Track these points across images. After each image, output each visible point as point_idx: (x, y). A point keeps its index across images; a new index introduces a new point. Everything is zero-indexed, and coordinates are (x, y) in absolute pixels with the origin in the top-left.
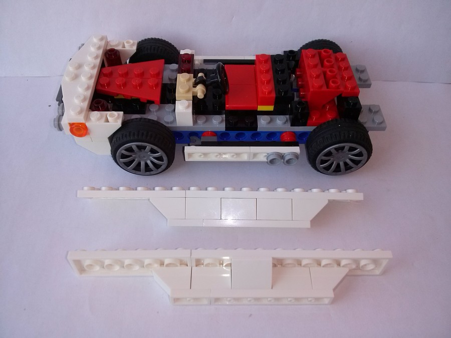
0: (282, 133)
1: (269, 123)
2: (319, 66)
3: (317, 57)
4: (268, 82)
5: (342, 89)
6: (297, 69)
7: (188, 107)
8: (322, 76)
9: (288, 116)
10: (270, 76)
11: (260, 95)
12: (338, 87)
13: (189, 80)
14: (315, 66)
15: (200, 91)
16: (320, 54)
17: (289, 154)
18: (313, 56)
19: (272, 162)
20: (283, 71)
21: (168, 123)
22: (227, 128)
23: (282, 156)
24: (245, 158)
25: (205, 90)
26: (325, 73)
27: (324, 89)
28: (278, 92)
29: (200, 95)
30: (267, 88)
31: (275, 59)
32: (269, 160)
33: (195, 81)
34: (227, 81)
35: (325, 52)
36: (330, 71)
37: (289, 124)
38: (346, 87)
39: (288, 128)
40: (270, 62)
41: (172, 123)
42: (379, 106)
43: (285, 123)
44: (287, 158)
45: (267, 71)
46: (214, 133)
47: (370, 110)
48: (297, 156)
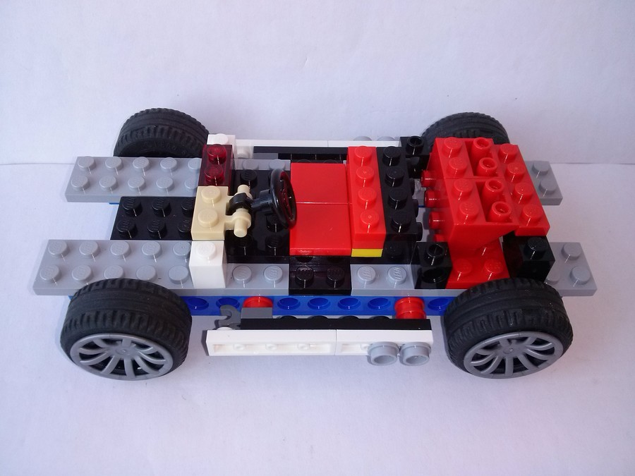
0: (398, 299)
1: (374, 281)
2: (470, 173)
3: (464, 154)
4: (372, 204)
5: (515, 222)
6: (426, 173)
7: (216, 254)
8: (475, 196)
9: (408, 267)
10: (375, 191)
11: (357, 231)
12: (508, 219)
13: (219, 199)
14: (462, 173)
15: (240, 223)
16: (469, 146)
17: (412, 345)
18: (457, 153)
19: (379, 360)
20: (399, 182)
21: (177, 282)
22: (291, 292)
23: (397, 349)
24: (326, 350)
25: (249, 221)
26: (481, 187)
27: (481, 221)
28: (391, 225)
29: (240, 232)
30: (370, 217)
31: (384, 156)
32: (373, 357)
33: (231, 201)
34: (292, 203)
35: (479, 143)
36: (492, 184)
37: (412, 284)
38: (522, 218)
39: (409, 289)
40: (375, 162)
41: (184, 281)
42: (579, 244)
43: (404, 282)
44: (409, 354)
45: (370, 181)
46: (268, 301)
47: (563, 253)
48: (426, 349)
